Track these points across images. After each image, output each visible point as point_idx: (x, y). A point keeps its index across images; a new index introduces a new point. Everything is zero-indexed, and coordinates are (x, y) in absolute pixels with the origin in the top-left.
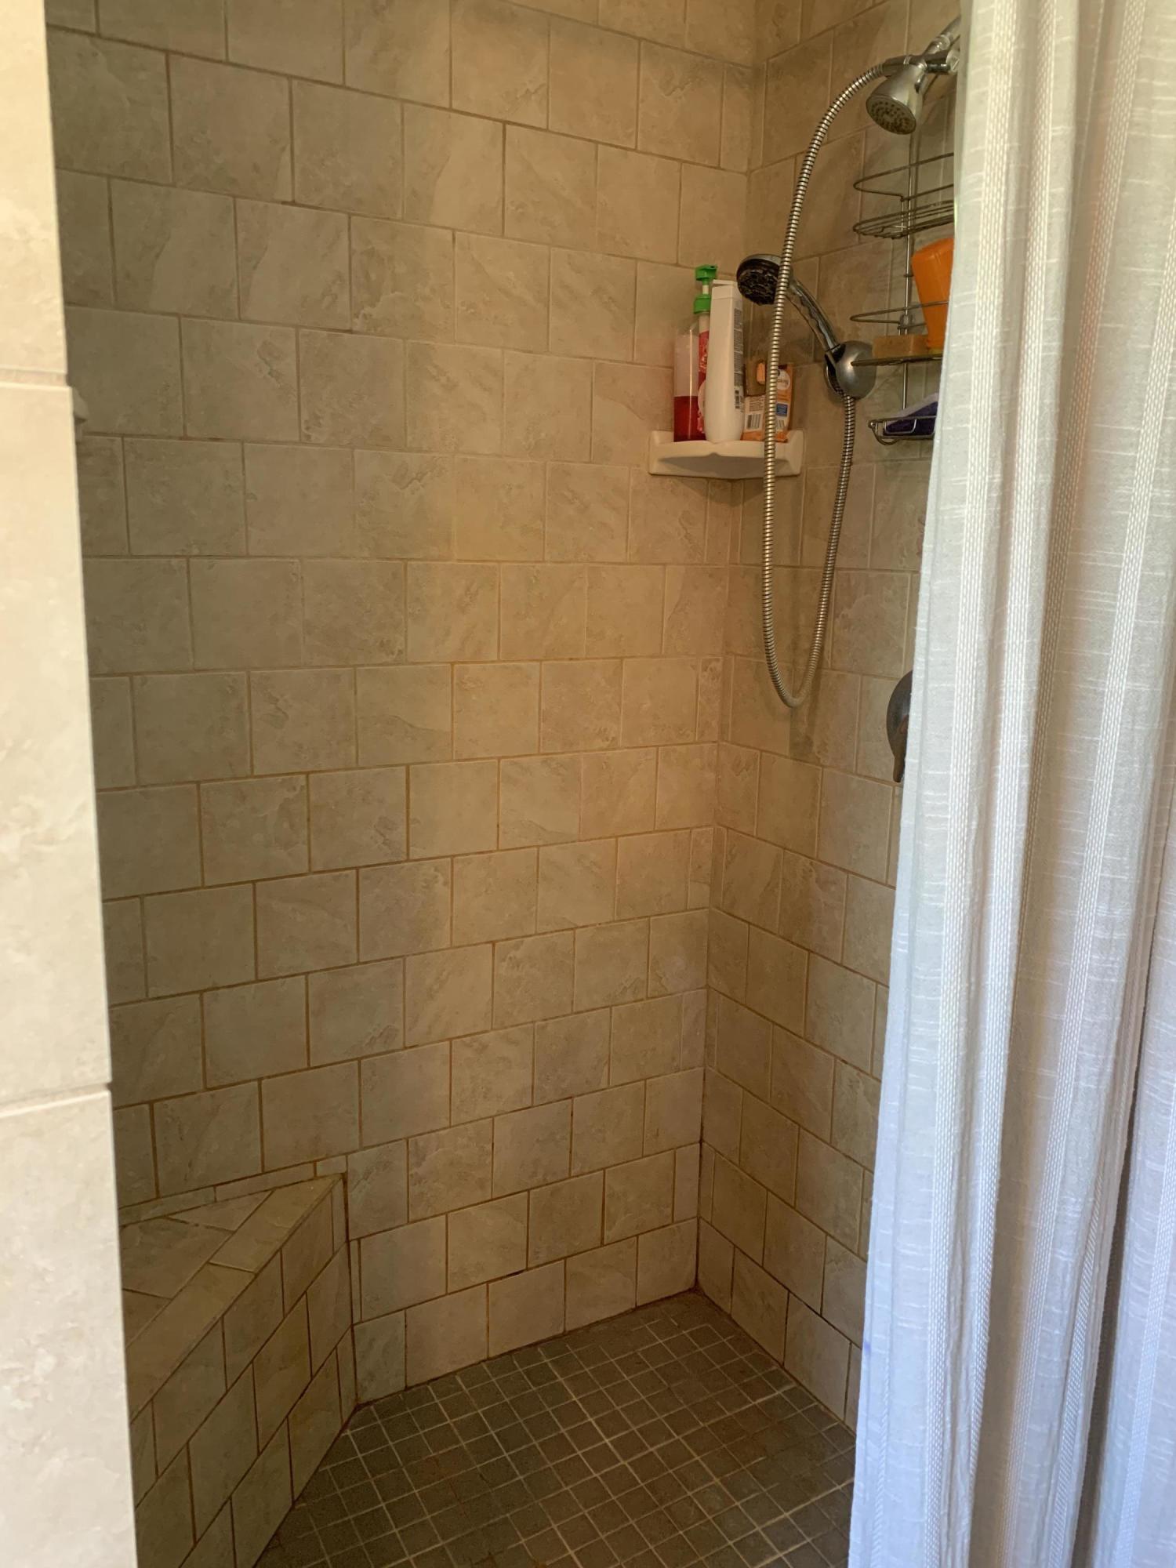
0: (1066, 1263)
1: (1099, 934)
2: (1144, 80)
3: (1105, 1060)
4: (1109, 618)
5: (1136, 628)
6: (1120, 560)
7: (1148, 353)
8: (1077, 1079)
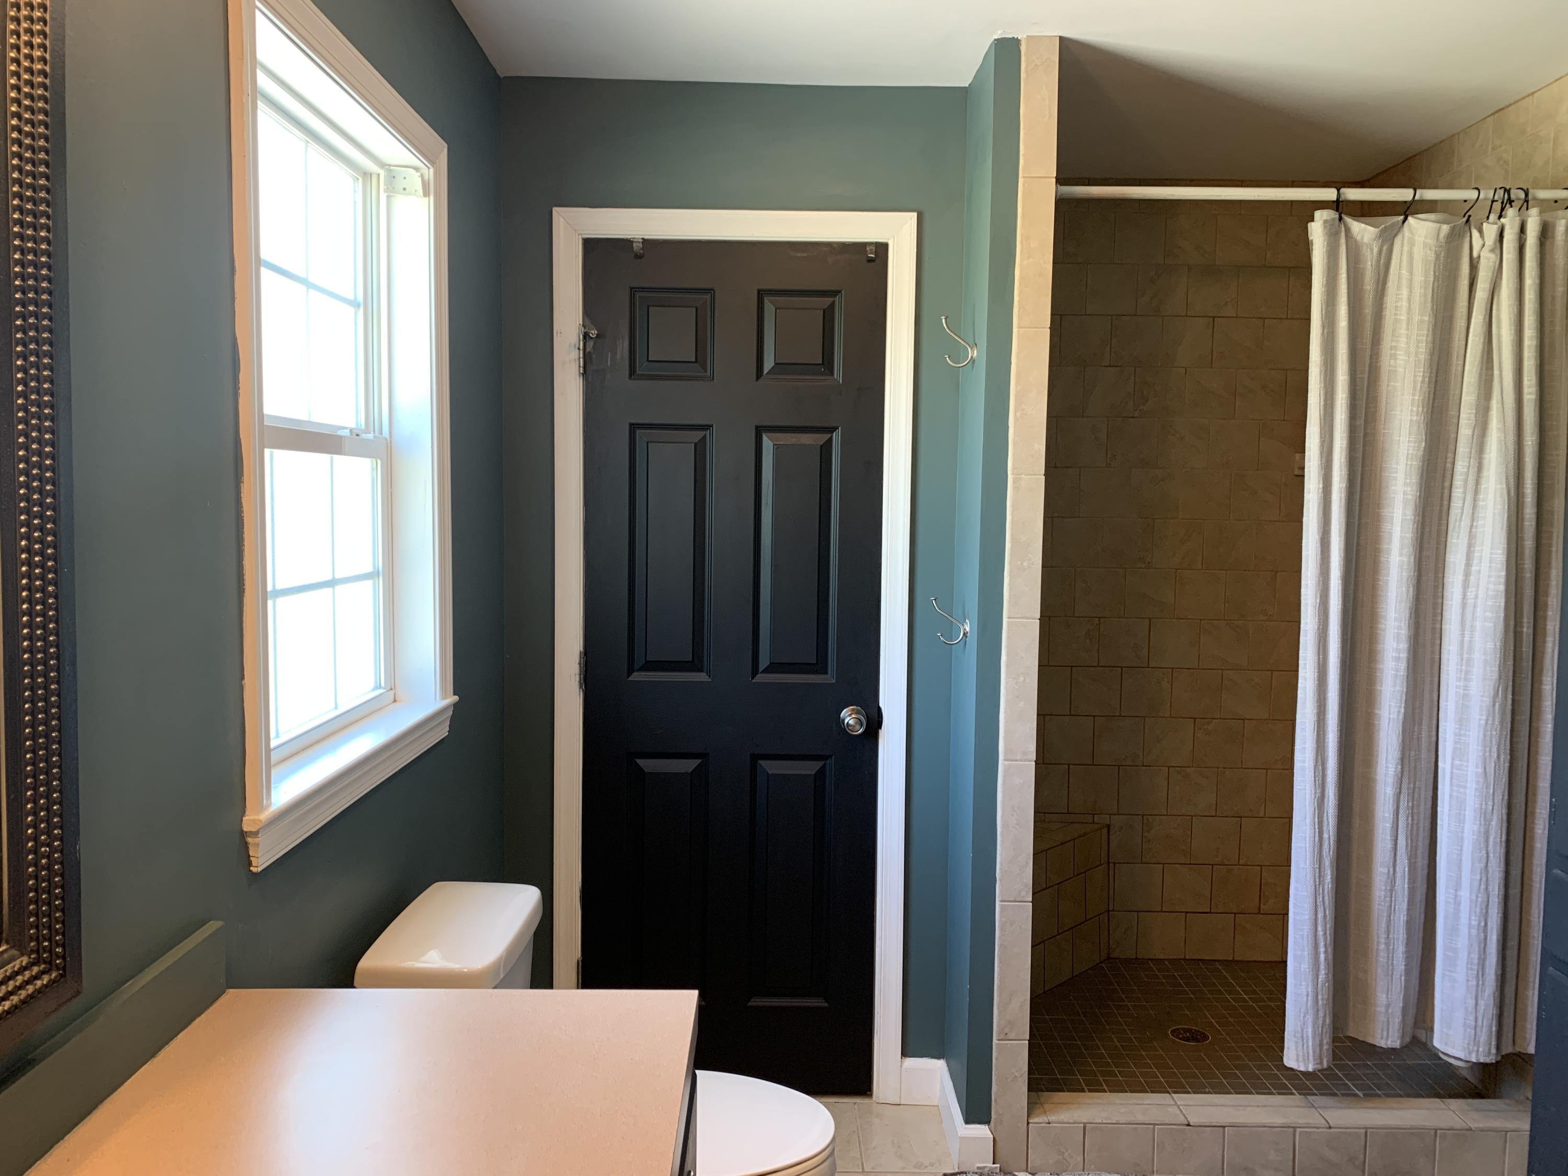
0: (1390, 794)
1: (1394, 654)
2: (1393, 352)
3: (1400, 707)
4: (1391, 534)
5: (1401, 537)
6: (1393, 513)
7: (1399, 440)
8: (1389, 714)
